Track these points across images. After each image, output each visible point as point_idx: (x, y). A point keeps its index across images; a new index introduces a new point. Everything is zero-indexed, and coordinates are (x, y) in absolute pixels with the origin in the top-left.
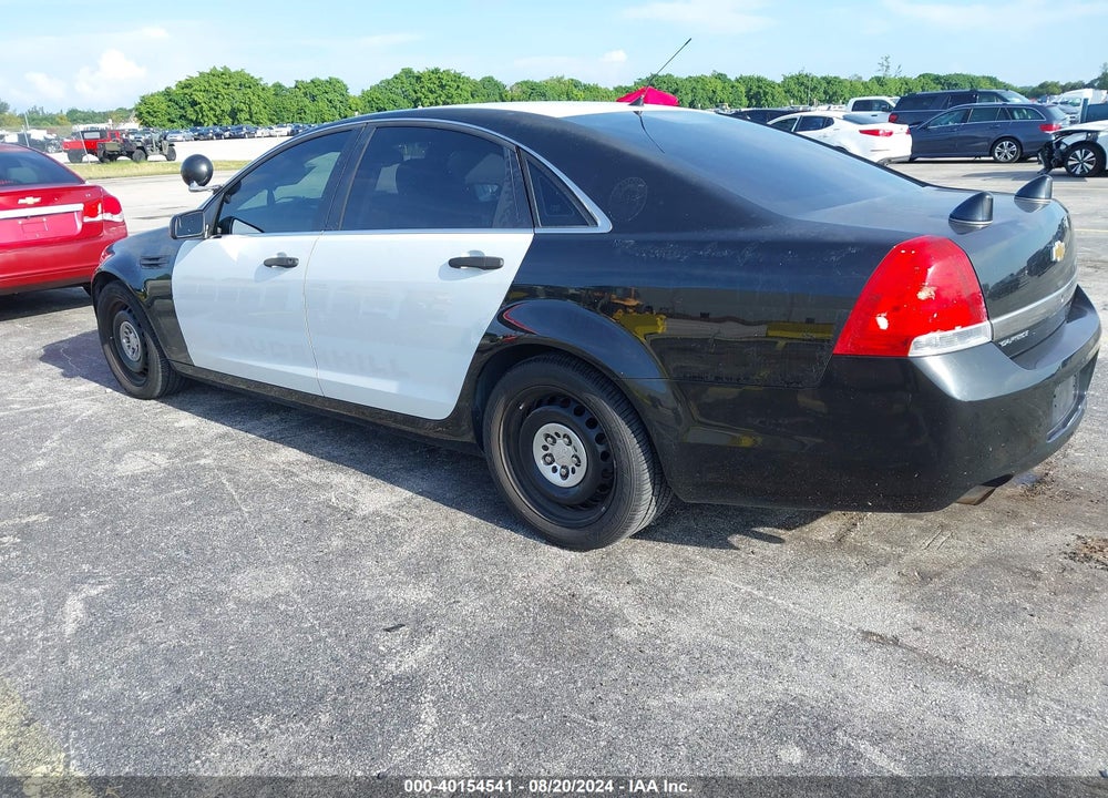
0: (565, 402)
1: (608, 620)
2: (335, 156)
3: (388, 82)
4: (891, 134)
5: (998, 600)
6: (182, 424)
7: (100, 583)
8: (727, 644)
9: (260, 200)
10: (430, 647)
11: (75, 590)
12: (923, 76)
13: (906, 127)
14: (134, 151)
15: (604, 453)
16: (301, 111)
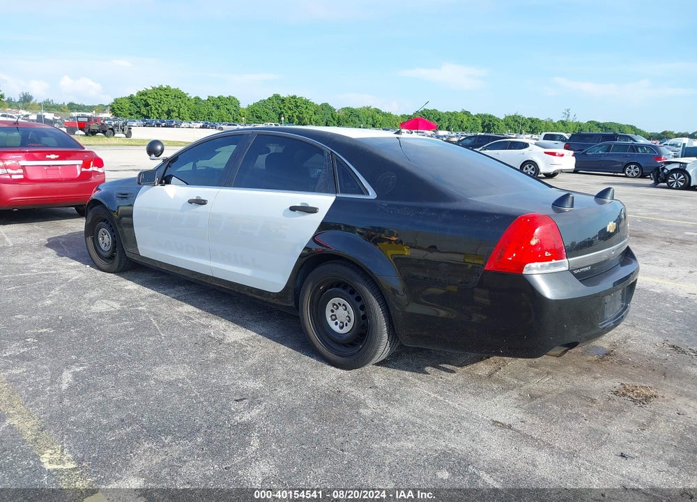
0: (345, 286)
1: (357, 405)
2: (233, 147)
3: (264, 101)
4: (562, 155)
5: (570, 411)
6: (130, 287)
7: (82, 365)
8: (419, 421)
9: (188, 167)
10: (259, 410)
11: (67, 368)
12: (590, 122)
13: (572, 152)
14: (107, 131)
15: (364, 315)
16: (210, 114)
